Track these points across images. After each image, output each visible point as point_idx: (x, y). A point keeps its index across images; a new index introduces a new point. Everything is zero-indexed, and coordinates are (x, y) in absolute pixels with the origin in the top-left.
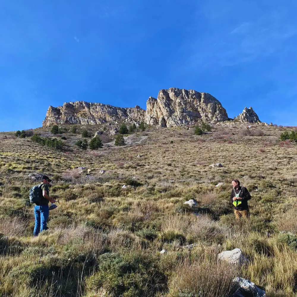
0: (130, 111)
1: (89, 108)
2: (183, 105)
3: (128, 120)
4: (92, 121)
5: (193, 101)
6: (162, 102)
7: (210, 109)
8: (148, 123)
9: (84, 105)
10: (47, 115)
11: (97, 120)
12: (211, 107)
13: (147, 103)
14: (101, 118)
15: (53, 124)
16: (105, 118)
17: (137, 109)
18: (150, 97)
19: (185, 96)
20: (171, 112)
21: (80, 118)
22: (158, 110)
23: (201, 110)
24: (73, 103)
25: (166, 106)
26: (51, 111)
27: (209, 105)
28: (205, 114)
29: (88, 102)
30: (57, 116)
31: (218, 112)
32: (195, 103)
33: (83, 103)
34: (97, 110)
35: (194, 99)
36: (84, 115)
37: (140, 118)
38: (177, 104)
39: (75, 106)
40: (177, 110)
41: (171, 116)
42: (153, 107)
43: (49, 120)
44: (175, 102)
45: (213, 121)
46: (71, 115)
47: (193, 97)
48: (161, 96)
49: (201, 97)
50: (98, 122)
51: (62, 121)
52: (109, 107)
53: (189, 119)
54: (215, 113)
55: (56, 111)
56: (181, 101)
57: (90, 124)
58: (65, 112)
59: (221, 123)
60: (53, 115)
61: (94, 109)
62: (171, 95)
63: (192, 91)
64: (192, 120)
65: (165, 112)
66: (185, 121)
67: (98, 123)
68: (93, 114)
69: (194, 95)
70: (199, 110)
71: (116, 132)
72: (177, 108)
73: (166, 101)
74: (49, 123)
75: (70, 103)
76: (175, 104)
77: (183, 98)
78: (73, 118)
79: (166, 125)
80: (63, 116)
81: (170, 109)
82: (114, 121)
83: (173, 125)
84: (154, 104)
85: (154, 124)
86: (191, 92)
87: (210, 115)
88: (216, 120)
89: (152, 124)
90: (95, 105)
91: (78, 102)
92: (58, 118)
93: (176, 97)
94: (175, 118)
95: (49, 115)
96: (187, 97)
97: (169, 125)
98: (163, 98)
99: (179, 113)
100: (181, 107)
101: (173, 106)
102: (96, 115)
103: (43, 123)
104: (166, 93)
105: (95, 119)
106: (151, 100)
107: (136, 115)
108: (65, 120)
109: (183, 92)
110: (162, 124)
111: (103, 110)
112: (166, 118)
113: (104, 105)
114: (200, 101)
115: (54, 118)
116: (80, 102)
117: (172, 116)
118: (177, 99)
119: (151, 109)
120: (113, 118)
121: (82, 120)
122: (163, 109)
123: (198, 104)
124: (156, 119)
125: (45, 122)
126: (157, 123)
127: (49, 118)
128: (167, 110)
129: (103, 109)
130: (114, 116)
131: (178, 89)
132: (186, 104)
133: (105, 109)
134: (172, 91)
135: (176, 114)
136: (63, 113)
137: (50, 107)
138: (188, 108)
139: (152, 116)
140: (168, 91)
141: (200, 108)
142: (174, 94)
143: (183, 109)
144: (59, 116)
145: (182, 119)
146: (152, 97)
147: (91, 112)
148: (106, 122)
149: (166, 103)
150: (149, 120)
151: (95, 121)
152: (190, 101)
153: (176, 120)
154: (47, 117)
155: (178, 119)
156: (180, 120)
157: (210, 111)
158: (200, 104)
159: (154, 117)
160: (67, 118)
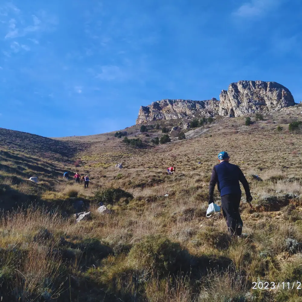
0: (207, 103)
1: (172, 104)
2: (250, 95)
3: (203, 112)
4: (174, 116)
5: (259, 91)
6: (231, 95)
7: (276, 97)
8: (220, 114)
9: (168, 102)
10: (139, 114)
11: (179, 115)
12: (276, 95)
13: (220, 96)
14: (182, 112)
15: (144, 121)
16: (186, 112)
17: (214, 101)
18: (223, 91)
19: (252, 87)
20: (239, 103)
21: (165, 114)
22: (228, 102)
23: (267, 98)
24: (160, 102)
25: (234, 98)
26: (143, 110)
27: (274, 94)
28: (270, 101)
29: (171, 99)
30: (147, 114)
31: (283, 98)
32: (261, 92)
33: (167, 101)
34: (179, 105)
35: (261, 88)
36: (168, 111)
37: (215, 109)
38: (245, 95)
39: (161, 104)
40: (245, 101)
41: (238, 107)
42: (225, 99)
43: (141, 118)
44: (243, 93)
45: (278, 107)
46: (158, 112)
47: (260, 87)
48: (230, 89)
49: (267, 87)
50: (180, 116)
51: (151, 118)
52: (189, 102)
53: (254, 108)
54: (281, 100)
55: (146, 110)
56: (248, 93)
57: (173, 119)
58: (153, 111)
59: (285, 109)
60: (143, 114)
61: (176, 105)
62: (240, 87)
63: (259, 82)
64: (257, 109)
65: (234, 104)
66: (251, 109)
67: (179, 118)
68: (176, 110)
69: (260, 85)
70: (265, 98)
71: (187, 127)
72: (245, 99)
73: (235, 94)
74: (141, 121)
75: (157, 102)
76: (243, 95)
77: (250, 89)
78: (159, 115)
79: (234, 115)
80: (151, 114)
81: (238, 101)
82: (192, 114)
83: (240, 115)
84: (225, 96)
85: (224, 115)
86: (257, 83)
87: (275, 102)
88: (281, 106)
89: (223, 115)
90: (177, 102)
91: (163, 100)
92: (148, 116)
93: (244, 88)
94: (242, 108)
95: (141, 114)
96: (253, 88)
97: (237, 115)
98: (232, 91)
99: (245, 103)
100: (248, 97)
101: (241, 97)
102: (178, 110)
103: (136, 121)
104: (235, 86)
105: (177, 114)
106: (223, 93)
107: (212, 107)
108: (153, 117)
109: (251, 84)
110: (230, 115)
111: (184, 106)
112: (234, 109)
113: (184, 101)
114: (266, 90)
115: (144, 116)
116: (164, 100)
117: (240, 107)
118: (245, 90)
119: (224, 101)
120: (192, 111)
121: (167, 116)
122: (232, 101)
123: (264, 93)
124: (227, 110)
125: (138, 120)
126: (227, 113)
127: (141, 117)
128: (235, 101)
129: (183, 104)
130: (193, 109)
131: (246, 81)
132: (252, 95)
133: (185, 104)
134: (240, 84)
135: (243, 104)
136: (151, 111)
137: (141, 107)
138: (254, 98)
139: (223, 108)
140: (237, 84)
141: (266, 97)
142: (242, 86)
143: (250, 99)
144: (148, 114)
145: (249, 108)
146: (224, 91)
147: (174, 108)
148: (186, 115)
149: (235, 96)
150: (221, 111)
151: (177, 115)
152: (257, 91)
153: (243, 110)
154: (139, 116)
155: (244, 108)
156: (247, 109)
157: (275, 98)
158: (266, 93)
159: (225, 108)
160: (154, 115)
